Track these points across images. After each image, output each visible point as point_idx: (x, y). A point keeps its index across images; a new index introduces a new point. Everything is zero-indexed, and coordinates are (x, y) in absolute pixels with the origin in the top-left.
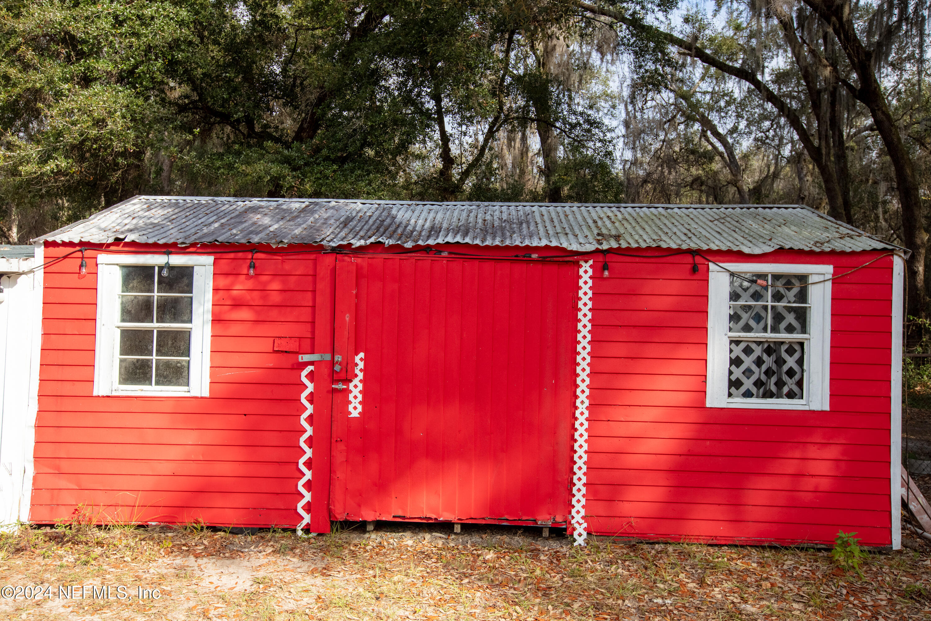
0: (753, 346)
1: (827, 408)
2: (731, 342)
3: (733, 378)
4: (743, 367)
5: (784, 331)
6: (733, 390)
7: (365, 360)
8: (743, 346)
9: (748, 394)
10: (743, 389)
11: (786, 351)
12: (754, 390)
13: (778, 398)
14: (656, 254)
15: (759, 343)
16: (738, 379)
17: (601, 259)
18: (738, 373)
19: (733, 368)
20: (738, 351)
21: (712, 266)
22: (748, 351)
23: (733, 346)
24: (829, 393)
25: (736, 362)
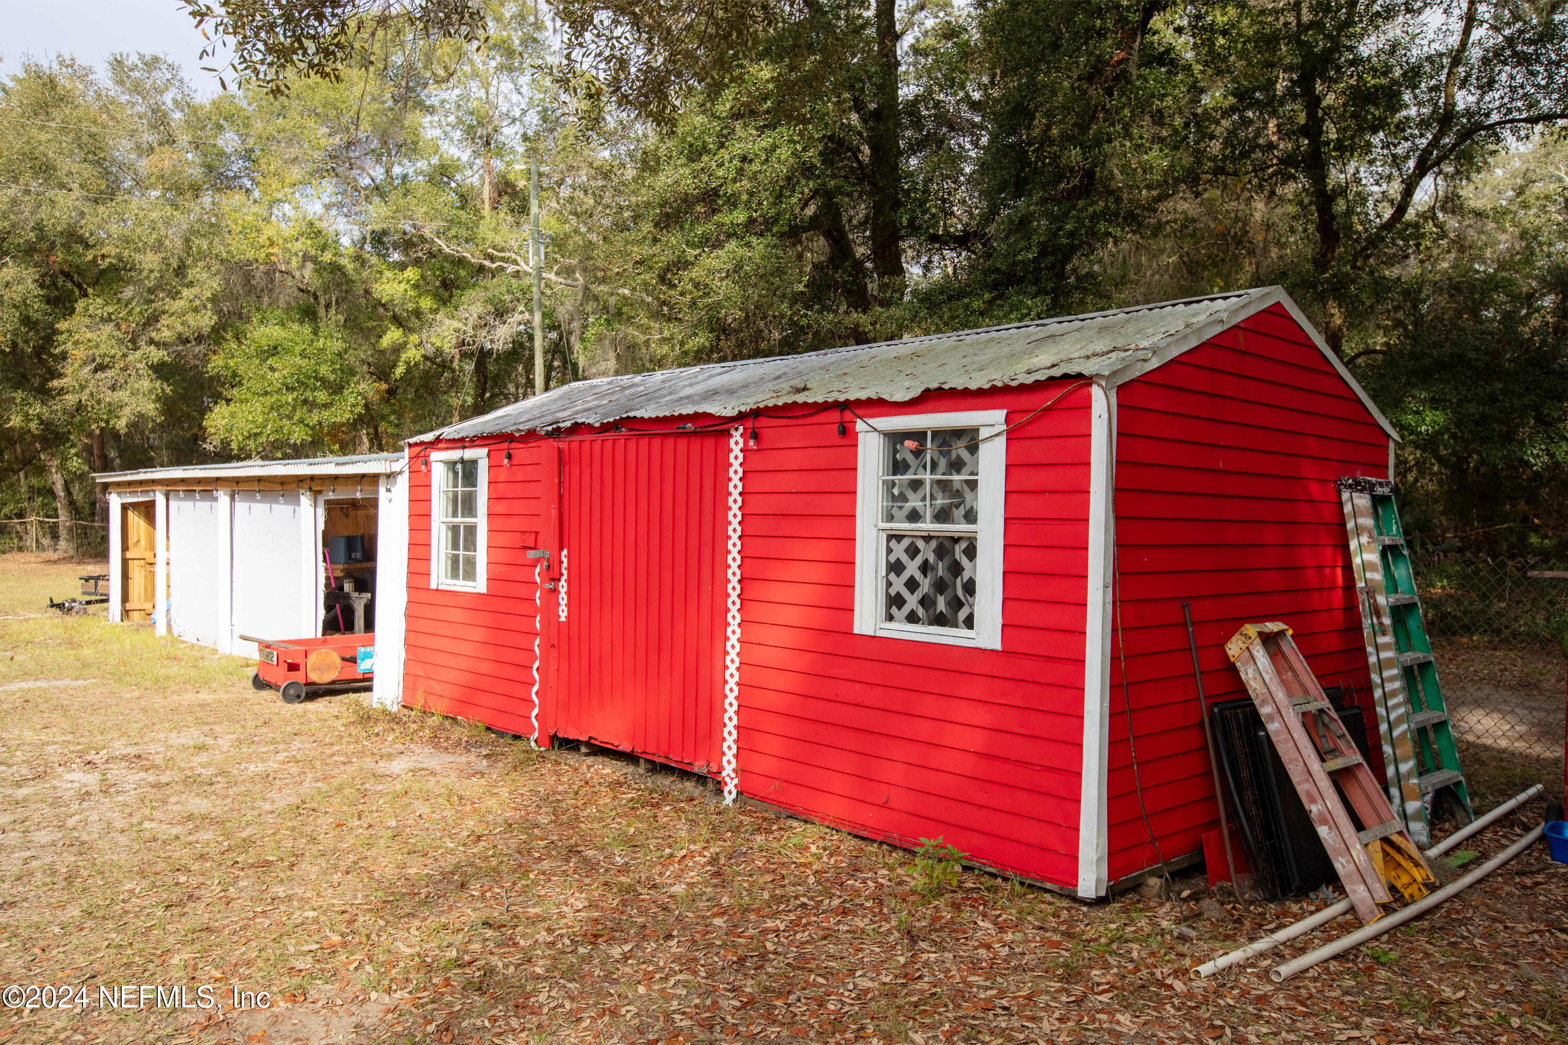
0: (920, 544)
1: (998, 647)
2: (890, 538)
3: (893, 592)
4: (905, 576)
5: (962, 520)
6: (894, 610)
7: (569, 556)
8: (906, 543)
9: (912, 618)
10: (906, 610)
11: (965, 552)
12: (921, 612)
13: (952, 626)
14: (805, 412)
15: (927, 539)
16: (898, 594)
17: (750, 424)
18: (899, 585)
19: (892, 576)
20: (899, 551)
21: (860, 425)
22: (913, 552)
23: (893, 543)
24: (999, 621)
25: (896, 567)
